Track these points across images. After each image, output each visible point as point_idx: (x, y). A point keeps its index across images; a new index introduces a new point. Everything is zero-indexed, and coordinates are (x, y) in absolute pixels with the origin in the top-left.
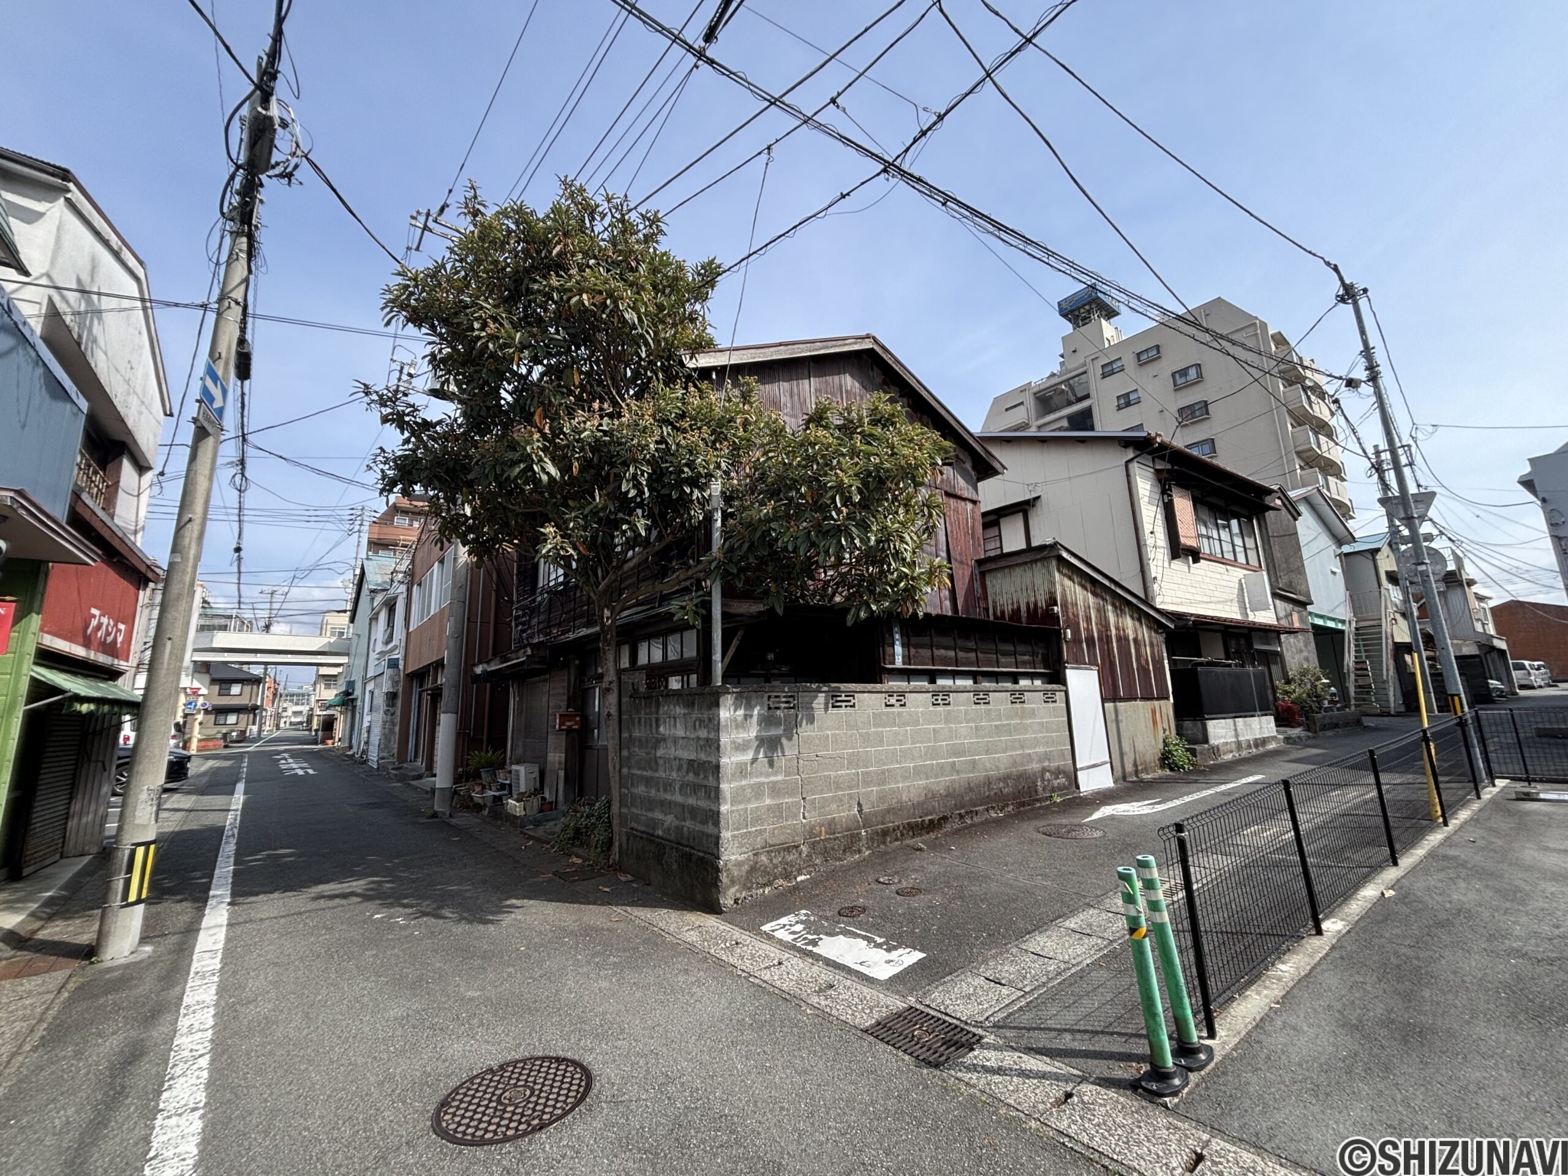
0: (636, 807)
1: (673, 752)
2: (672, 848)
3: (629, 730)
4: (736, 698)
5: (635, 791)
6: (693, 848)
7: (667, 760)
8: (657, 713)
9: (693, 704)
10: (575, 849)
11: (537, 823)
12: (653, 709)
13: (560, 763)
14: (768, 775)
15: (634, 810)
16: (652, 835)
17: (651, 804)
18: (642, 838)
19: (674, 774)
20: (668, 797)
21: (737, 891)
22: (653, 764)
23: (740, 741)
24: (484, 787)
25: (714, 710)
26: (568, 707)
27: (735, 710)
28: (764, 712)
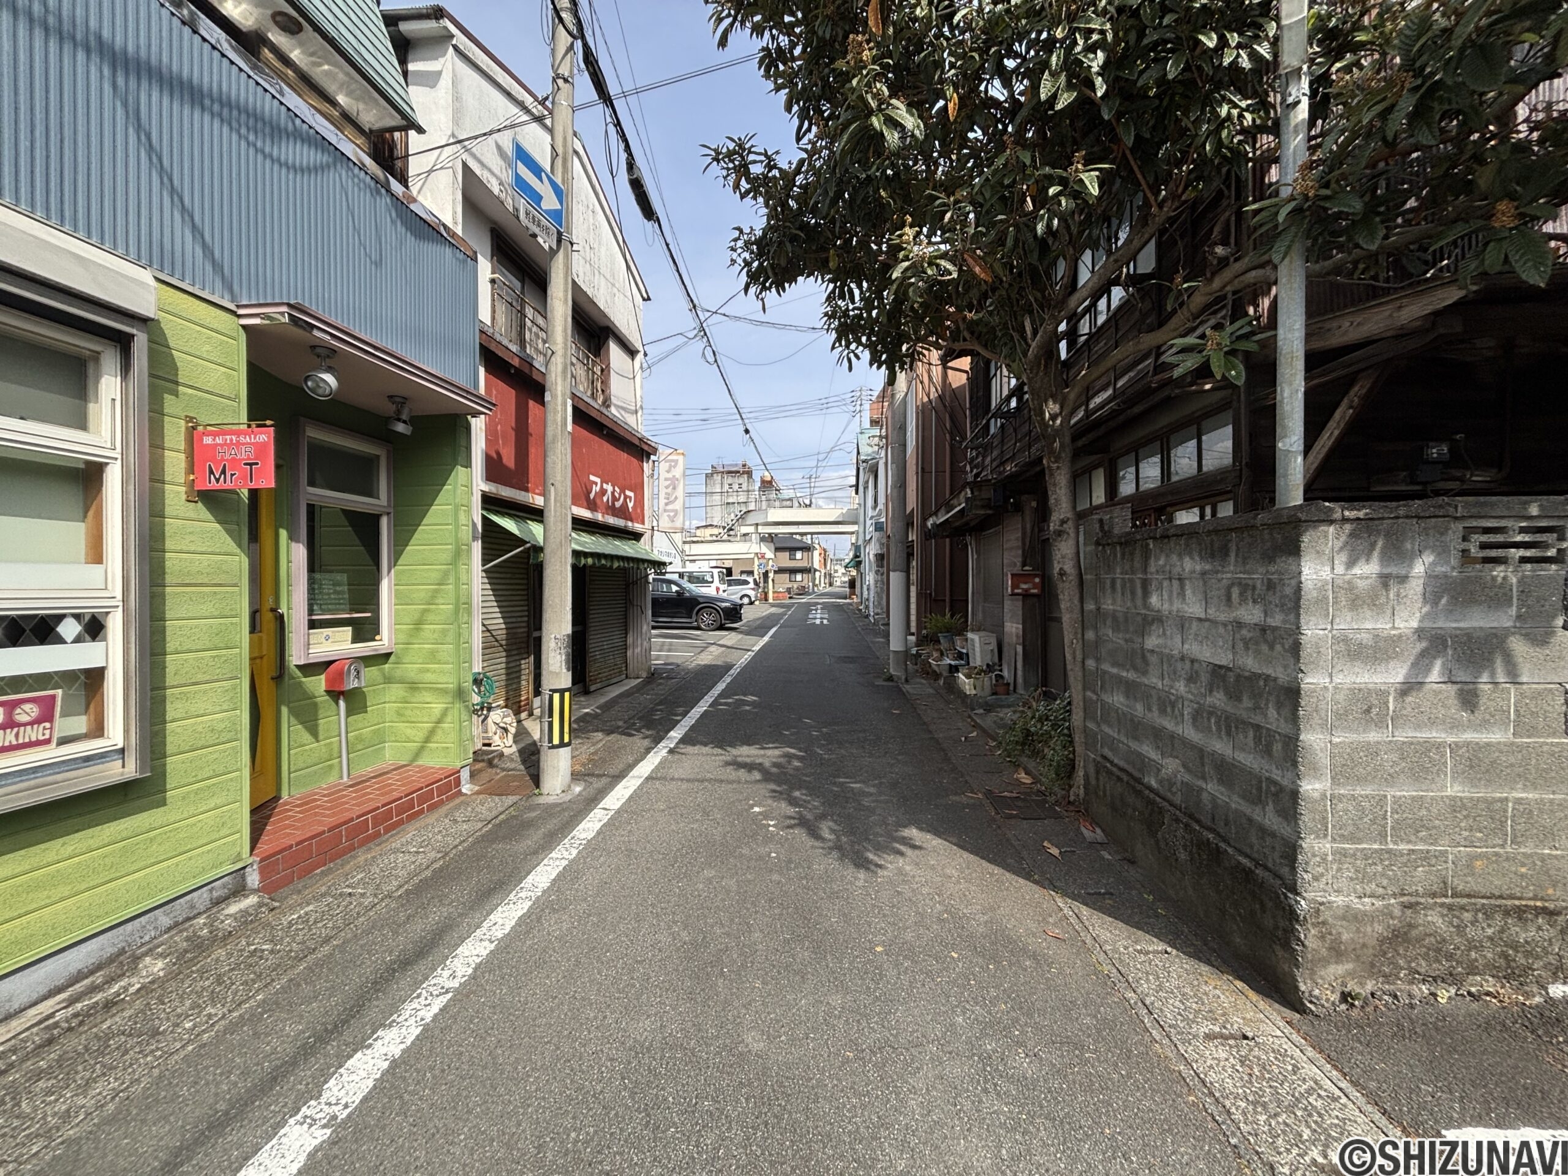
0: (1110, 726)
1: (1175, 644)
2: (1177, 820)
3: (1096, 600)
4: (1352, 535)
5: (1107, 698)
6: (1225, 840)
7: (1166, 659)
8: (1145, 571)
9: (1224, 552)
10: (1024, 759)
11: (989, 708)
12: (1137, 564)
13: (1017, 636)
14: (1455, 726)
15: (1106, 729)
16: (1139, 781)
17: (1136, 728)
18: (1119, 779)
19: (1181, 687)
20: (1169, 724)
21: (1351, 974)
22: (1138, 661)
23: (1365, 638)
24: (942, 654)
25: (1283, 563)
26: (1024, 564)
27: (1351, 564)
28: (1449, 567)
